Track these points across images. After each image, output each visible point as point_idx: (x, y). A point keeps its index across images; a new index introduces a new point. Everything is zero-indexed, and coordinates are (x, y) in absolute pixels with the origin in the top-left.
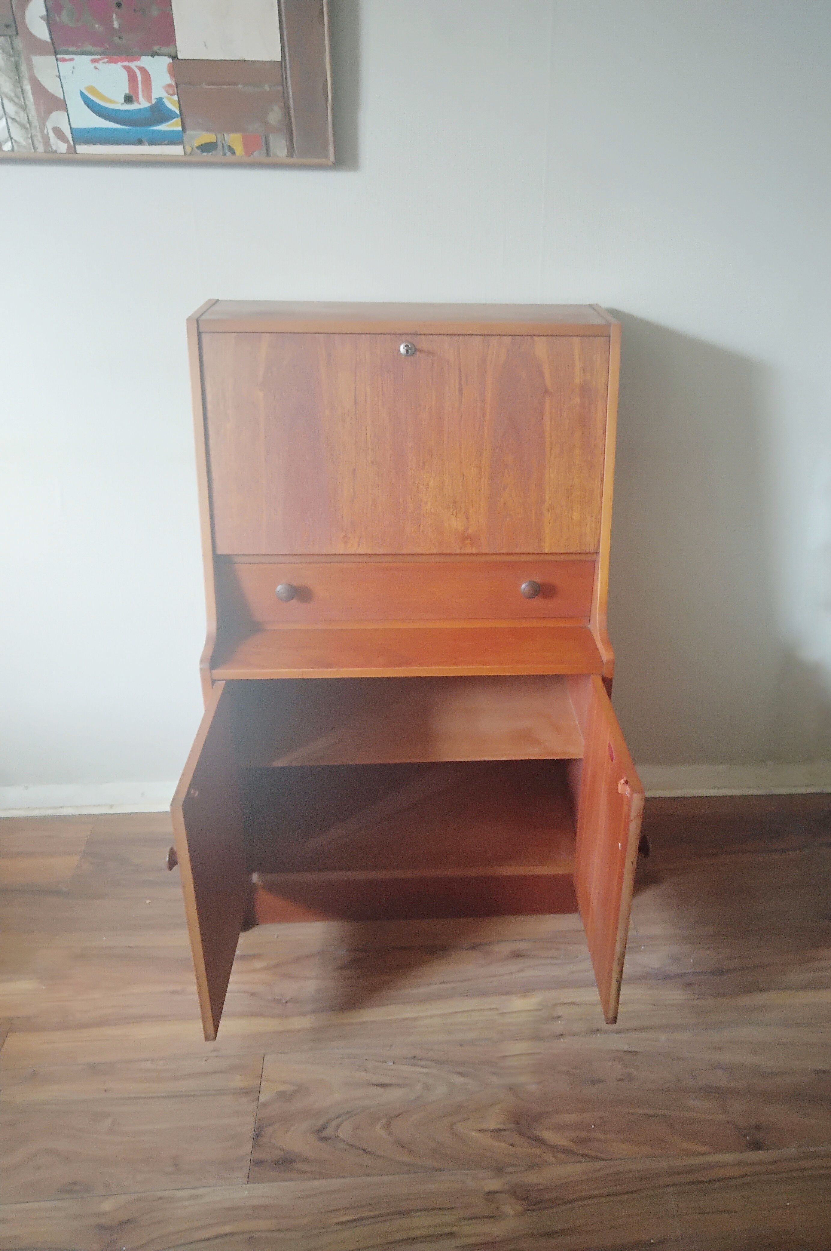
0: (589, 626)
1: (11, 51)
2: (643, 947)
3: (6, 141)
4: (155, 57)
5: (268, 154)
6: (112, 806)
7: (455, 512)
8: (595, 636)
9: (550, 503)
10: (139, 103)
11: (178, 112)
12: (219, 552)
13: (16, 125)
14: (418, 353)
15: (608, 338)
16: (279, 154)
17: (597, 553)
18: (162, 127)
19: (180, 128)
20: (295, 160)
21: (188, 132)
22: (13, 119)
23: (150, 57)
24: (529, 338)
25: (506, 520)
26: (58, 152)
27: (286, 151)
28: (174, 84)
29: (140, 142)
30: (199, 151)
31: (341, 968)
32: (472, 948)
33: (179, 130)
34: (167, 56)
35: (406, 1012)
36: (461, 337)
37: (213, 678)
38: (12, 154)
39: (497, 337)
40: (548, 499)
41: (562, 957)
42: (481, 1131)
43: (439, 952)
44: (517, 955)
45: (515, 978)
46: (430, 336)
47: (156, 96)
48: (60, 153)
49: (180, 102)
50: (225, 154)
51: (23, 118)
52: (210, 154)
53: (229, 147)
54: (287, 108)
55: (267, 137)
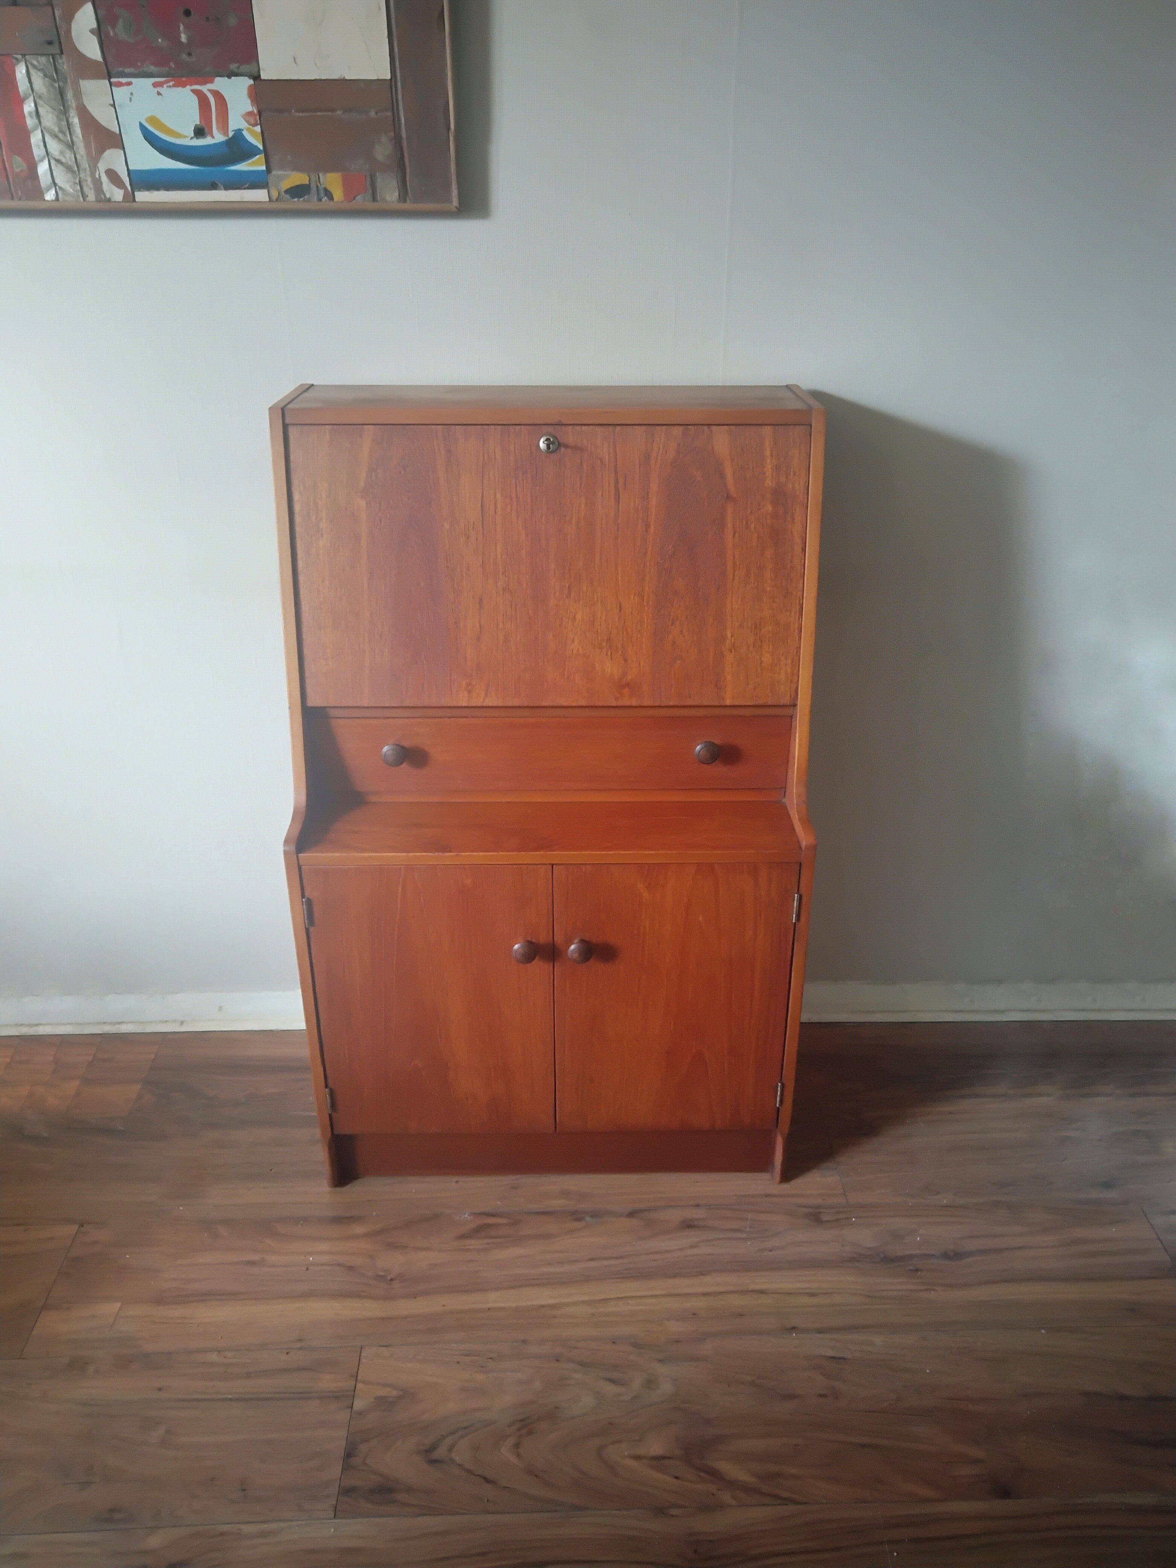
0: (784, 800)
1: (55, 74)
2: (854, 1219)
3: (48, 189)
4: (232, 78)
5: (374, 199)
6: (182, 1023)
7: (609, 653)
8: (791, 813)
9: (733, 640)
10: (213, 137)
11: (261, 147)
12: (310, 704)
13: (61, 167)
14: (563, 449)
15: (809, 427)
16: (388, 198)
17: (795, 705)
18: (242, 167)
19: (264, 168)
20: (408, 206)
21: (274, 173)
22: (58, 161)
23: (226, 78)
24: (706, 428)
25: (675, 663)
26: (113, 200)
27: (397, 194)
28: (255, 111)
29: (213, 186)
30: (288, 196)
31: (463, 1237)
32: (631, 1214)
33: (264, 170)
34: (247, 76)
35: (544, 1297)
36: (618, 428)
37: (301, 863)
38: (56, 204)
39: (665, 427)
40: (729, 636)
41: (748, 1229)
42: (637, 1458)
43: (588, 1219)
44: (689, 1225)
45: (686, 1256)
46: (579, 428)
47: (233, 127)
48: (115, 202)
49: (264, 135)
50: (320, 200)
51: (69, 158)
52: (302, 200)
53: (325, 190)
54: (399, 139)
55: (373, 177)
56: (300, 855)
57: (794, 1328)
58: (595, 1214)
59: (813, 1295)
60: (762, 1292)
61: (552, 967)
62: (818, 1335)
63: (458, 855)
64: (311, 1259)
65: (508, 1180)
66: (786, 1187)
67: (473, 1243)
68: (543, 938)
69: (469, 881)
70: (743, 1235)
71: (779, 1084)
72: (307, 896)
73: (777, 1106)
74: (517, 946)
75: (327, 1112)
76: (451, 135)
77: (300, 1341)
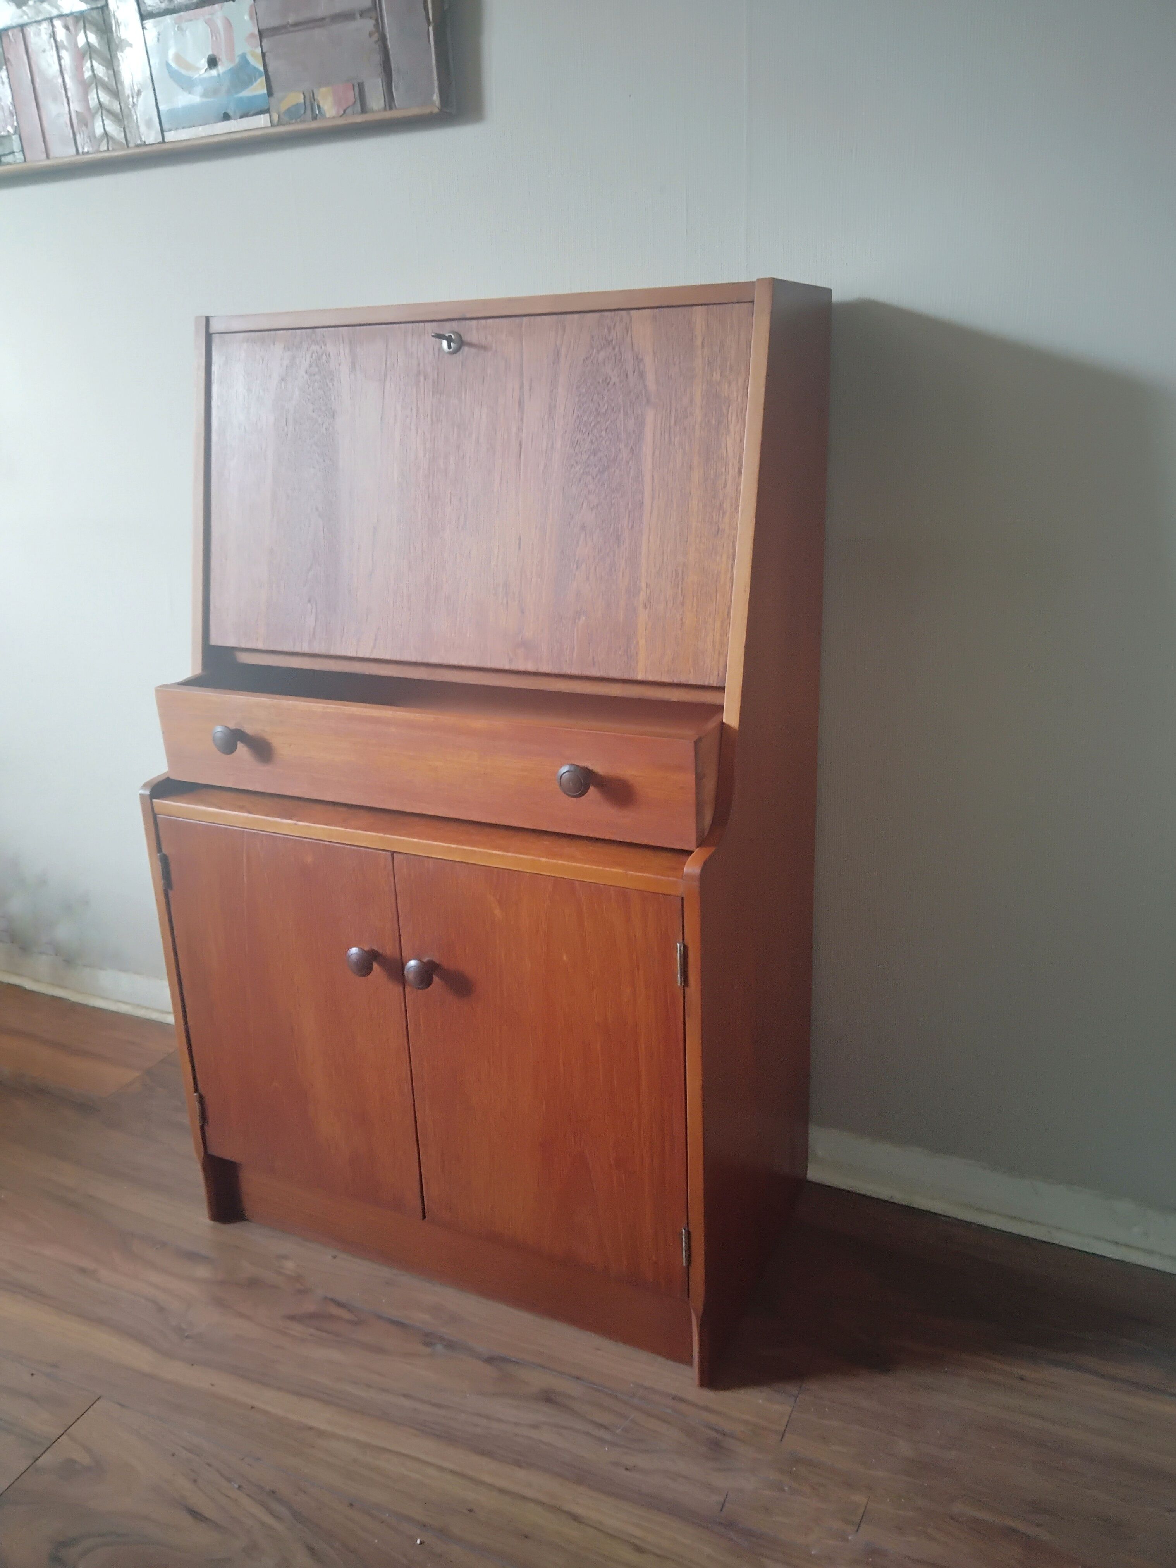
1: (104, 27)
3: (102, 139)
5: (362, 112)
7: (505, 601)
9: (648, 592)
10: (223, 65)
11: (262, 69)
12: (210, 642)
13: (111, 117)
14: (466, 349)
15: (750, 305)
16: (375, 107)
17: (722, 689)
18: (248, 92)
19: (265, 91)
20: (394, 113)
21: (275, 95)
22: (109, 111)
23: (231, 2)
24: (624, 313)
25: (579, 619)
26: (147, 142)
28: (256, 32)
29: (226, 117)
30: (286, 118)
31: (292, 1318)
32: (491, 1360)
33: (264, 94)
35: (321, 1417)
36: (525, 319)
37: (156, 810)
38: (107, 154)
39: (576, 316)
40: (644, 585)
41: (618, 1431)
43: (439, 1347)
44: (549, 1398)
45: (516, 1435)
46: (483, 321)
47: (239, 51)
48: (149, 145)
49: (263, 55)
50: (315, 118)
51: (116, 107)
52: (299, 120)
53: (319, 107)
54: (383, 39)
55: (361, 86)
56: (154, 801)
58: (450, 1345)
59: (639, 1549)
60: (576, 1518)
61: (402, 991)
63: (295, 824)
65: (386, 1272)
66: (709, 1396)
67: (297, 1329)
68: (389, 950)
69: (309, 859)
70: (607, 1436)
71: (683, 1230)
72: (164, 851)
73: (684, 1264)
74: (354, 950)
75: (198, 1124)
76: (431, 29)
77: (55, 1366)
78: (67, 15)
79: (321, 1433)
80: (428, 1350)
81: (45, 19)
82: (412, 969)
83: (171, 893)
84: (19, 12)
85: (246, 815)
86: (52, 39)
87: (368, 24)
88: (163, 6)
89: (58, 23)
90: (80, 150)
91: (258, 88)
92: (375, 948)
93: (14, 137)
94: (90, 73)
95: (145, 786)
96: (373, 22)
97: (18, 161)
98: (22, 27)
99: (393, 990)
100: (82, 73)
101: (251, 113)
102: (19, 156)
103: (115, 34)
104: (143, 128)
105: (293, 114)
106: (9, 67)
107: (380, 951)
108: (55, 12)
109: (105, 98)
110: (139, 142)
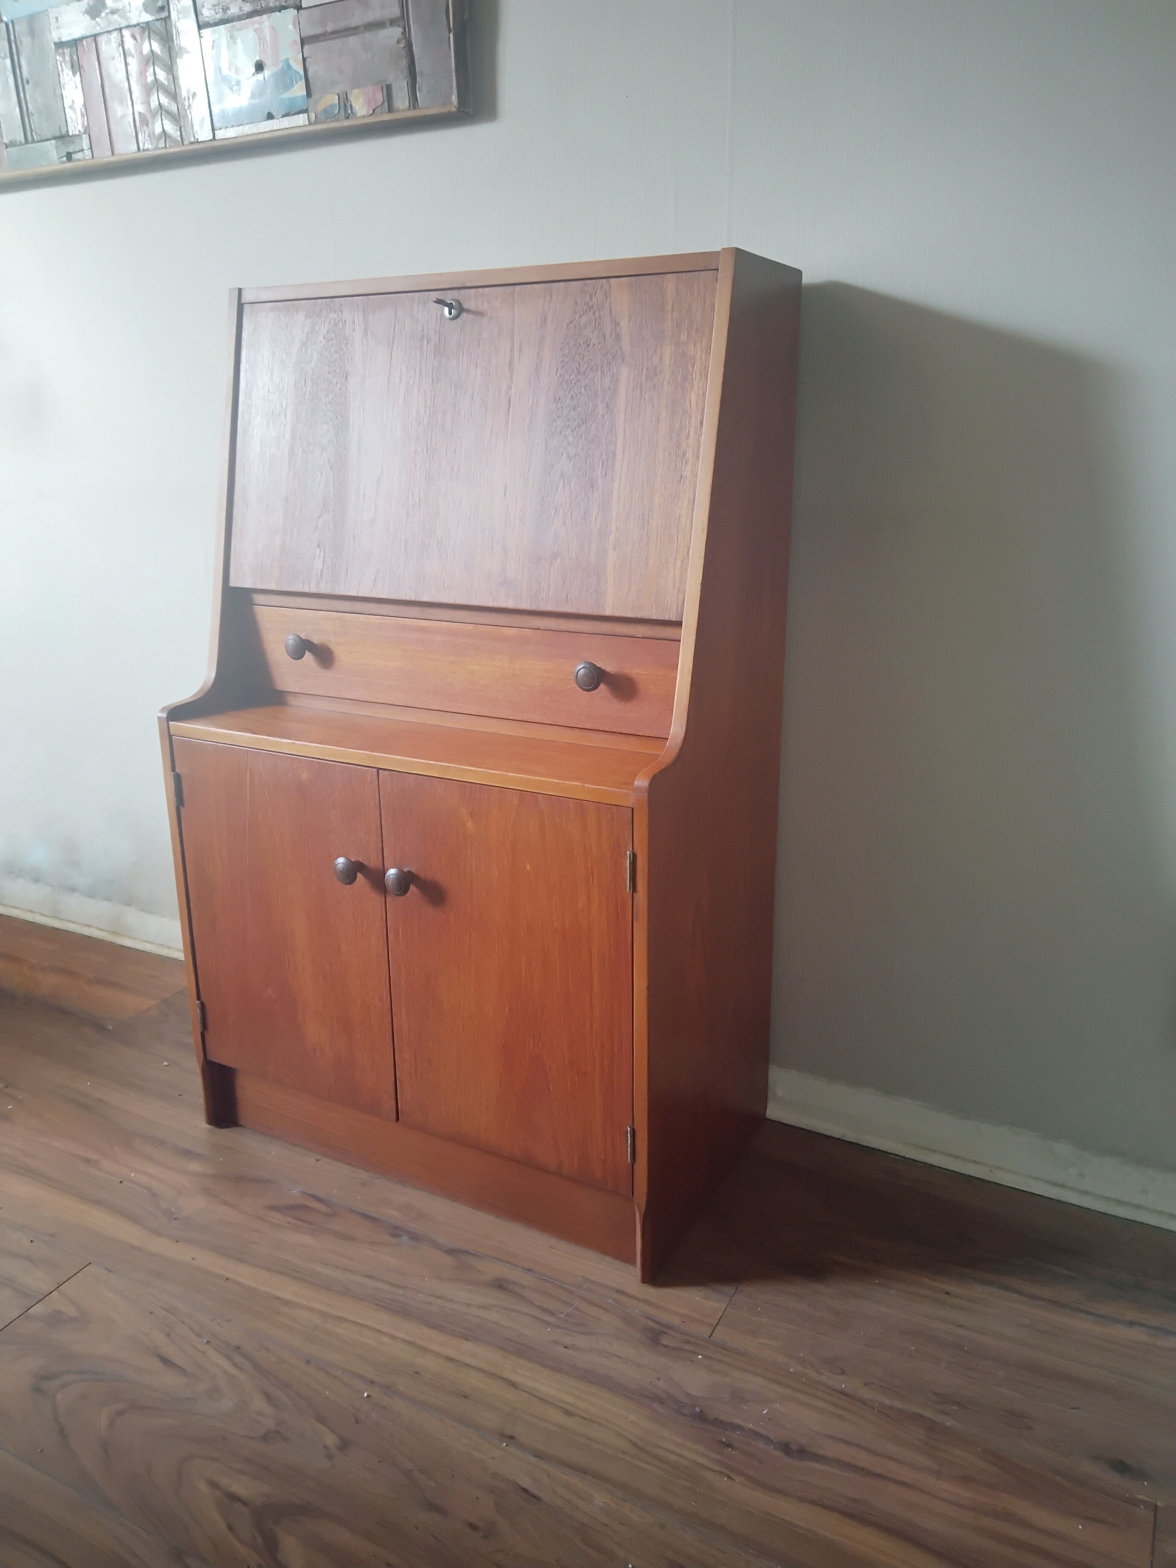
1: (166, 36)
3: (160, 137)
4: (282, 11)
5: (391, 110)
7: (490, 544)
9: (617, 535)
10: (267, 69)
11: (302, 72)
12: (233, 583)
13: (169, 117)
15: (715, 273)
16: (401, 107)
17: (679, 624)
18: (288, 94)
19: (305, 93)
21: (313, 97)
22: (168, 112)
23: (278, 13)
24: (604, 281)
26: (199, 140)
27: (406, 101)
28: (299, 41)
29: (269, 117)
30: (321, 117)
31: (274, 1208)
32: (451, 1252)
33: (304, 95)
34: (292, 7)
35: (287, 1289)
36: (518, 288)
37: (172, 732)
38: (164, 151)
39: (562, 284)
40: (614, 529)
41: (562, 1316)
42: (213, 1485)
43: (405, 1238)
44: (500, 1285)
45: (467, 1314)
46: (481, 290)
47: (283, 57)
48: (202, 142)
49: (304, 60)
50: (347, 117)
51: (174, 108)
52: (333, 119)
53: (351, 106)
54: (409, 46)
55: (389, 87)
56: (170, 723)
57: (512, 1438)
58: (416, 1238)
59: (569, 1413)
60: (513, 1385)
61: (383, 900)
62: (534, 1460)
63: (294, 743)
64: (133, 1175)
65: (363, 1175)
66: (650, 1292)
67: (276, 1217)
68: (373, 862)
70: (552, 1320)
71: (628, 1128)
72: (177, 770)
73: (629, 1161)
74: (341, 860)
75: (199, 1030)
76: (451, 35)
77: (53, 1236)
78: (135, 26)
79: (287, 1303)
80: (395, 1240)
81: (116, 30)
82: (392, 876)
83: (182, 810)
84: (93, 22)
85: (250, 735)
86: (121, 47)
87: (396, 32)
88: (218, 17)
89: (126, 33)
90: (141, 147)
91: (299, 90)
92: (361, 860)
93: (84, 136)
94: (153, 78)
95: (163, 710)
96: (400, 30)
97: (87, 158)
98: (95, 37)
99: (374, 899)
100: (146, 77)
101: (292, 113)
102: (88, 153)
103: (175, 43)
104: (196, 128)
105: (328, 114)
106: (82, 73)
107: (365, 863)
108: (124, 24)
109: (164, 100)
110: (192, 140)
